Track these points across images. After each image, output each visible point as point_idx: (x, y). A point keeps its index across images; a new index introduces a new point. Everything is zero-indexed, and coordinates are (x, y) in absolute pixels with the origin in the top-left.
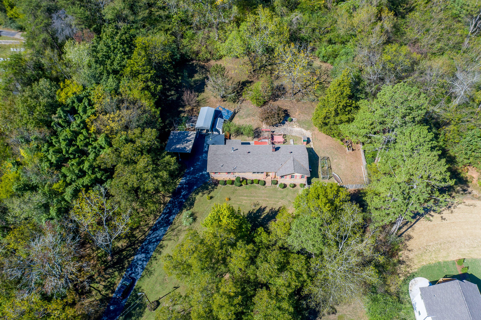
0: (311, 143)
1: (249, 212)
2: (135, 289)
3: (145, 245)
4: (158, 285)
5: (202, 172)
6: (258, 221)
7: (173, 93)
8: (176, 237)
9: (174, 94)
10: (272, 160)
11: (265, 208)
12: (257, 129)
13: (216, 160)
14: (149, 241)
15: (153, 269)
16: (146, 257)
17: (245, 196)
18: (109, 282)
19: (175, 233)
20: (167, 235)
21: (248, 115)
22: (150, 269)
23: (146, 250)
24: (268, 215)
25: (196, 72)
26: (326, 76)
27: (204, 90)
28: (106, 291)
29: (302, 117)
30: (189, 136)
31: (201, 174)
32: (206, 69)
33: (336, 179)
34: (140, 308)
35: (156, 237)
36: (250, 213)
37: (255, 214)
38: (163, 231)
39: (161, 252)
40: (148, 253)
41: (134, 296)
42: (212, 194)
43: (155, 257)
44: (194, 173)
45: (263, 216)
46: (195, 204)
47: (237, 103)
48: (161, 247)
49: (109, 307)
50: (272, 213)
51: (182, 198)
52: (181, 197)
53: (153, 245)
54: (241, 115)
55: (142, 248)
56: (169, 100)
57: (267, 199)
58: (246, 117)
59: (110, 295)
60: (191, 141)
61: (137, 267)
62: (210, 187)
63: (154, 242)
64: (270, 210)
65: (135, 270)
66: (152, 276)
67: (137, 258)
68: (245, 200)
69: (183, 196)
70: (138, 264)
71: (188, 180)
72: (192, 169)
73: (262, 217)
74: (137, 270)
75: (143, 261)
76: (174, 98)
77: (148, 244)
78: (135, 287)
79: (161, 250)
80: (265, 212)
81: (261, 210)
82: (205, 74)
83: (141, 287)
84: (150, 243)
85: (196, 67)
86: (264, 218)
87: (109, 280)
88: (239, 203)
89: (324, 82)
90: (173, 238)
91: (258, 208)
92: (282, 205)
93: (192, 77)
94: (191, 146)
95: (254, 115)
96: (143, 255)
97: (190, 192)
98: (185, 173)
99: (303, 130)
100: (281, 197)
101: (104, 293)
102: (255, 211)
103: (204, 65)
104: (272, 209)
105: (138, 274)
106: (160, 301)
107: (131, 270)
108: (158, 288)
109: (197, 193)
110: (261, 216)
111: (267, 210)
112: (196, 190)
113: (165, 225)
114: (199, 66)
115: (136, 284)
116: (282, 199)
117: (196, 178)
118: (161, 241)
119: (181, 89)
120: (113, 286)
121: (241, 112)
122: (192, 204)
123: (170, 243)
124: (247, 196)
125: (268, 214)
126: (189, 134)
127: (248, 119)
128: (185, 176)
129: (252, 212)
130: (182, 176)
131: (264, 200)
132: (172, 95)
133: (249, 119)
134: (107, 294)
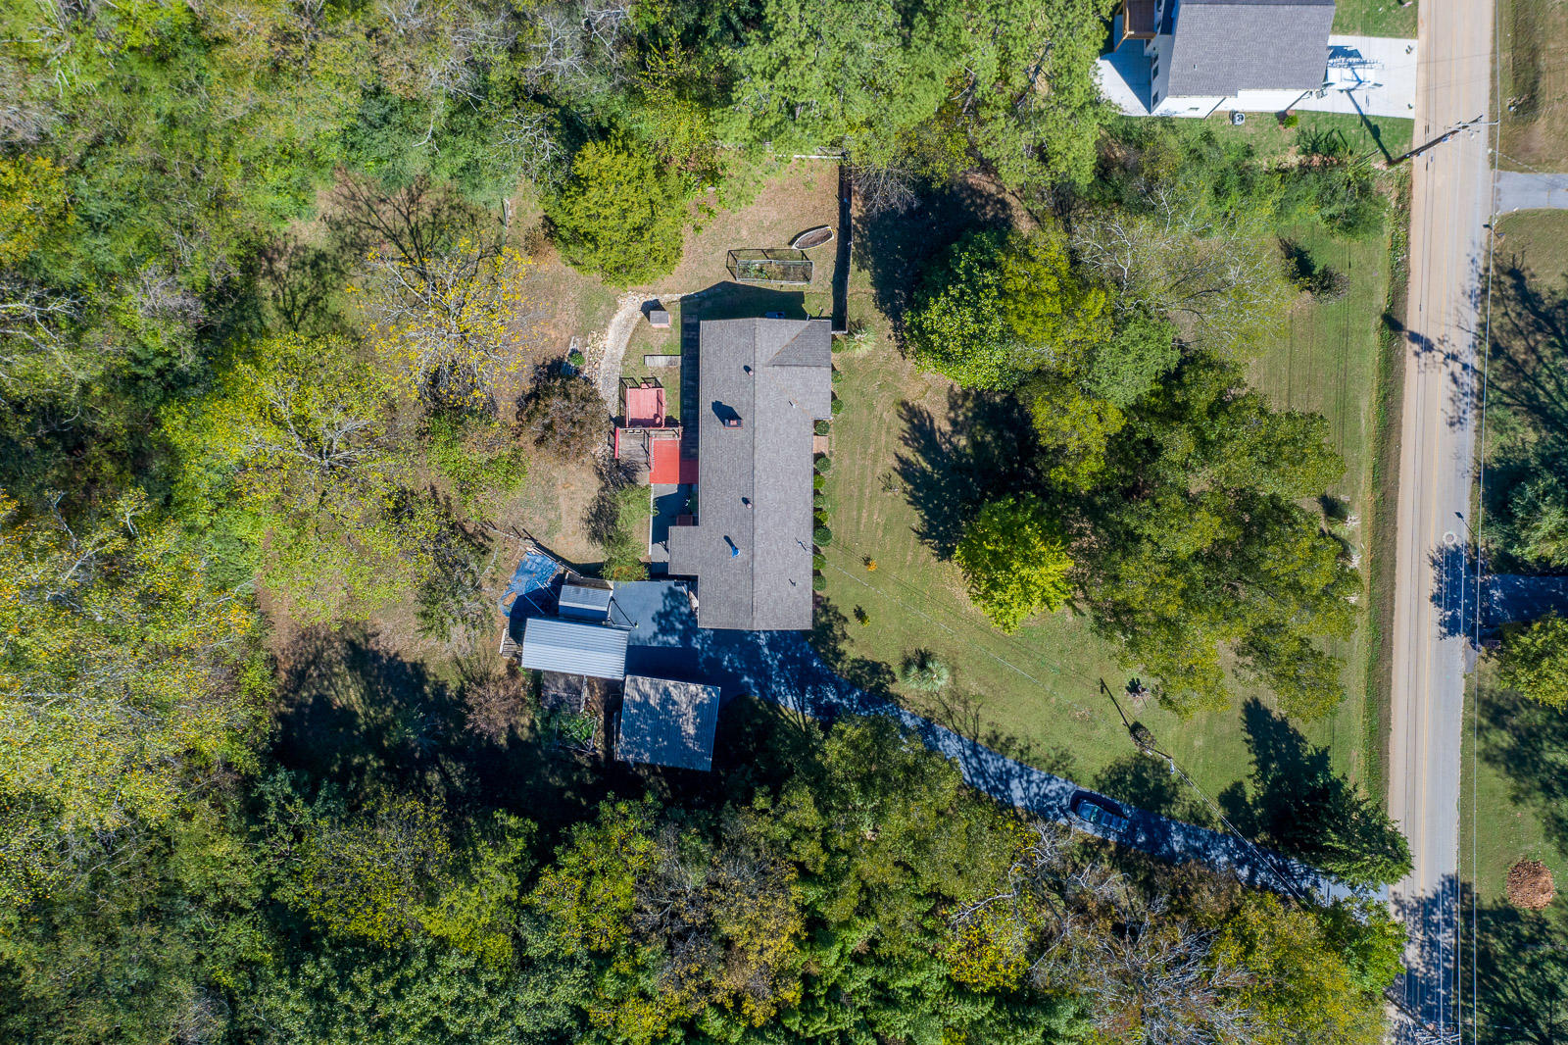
0: (663, 299)
1: (909, 503)
2: (1100, 790)
3: (986, 782)
4: (1095, 734)
5: (760, 647)
6: (939, 480)
7: (433, 777)
8: (971, 703)
9: (442, 770)
10: (777, 430)
11: (900, 459)
12: (601, 475)
13: (775, 602)
14: (975, 775)
15: (1053, 754)
16: (1021, 776)
17: (860, 516)
18: (1082, 860)
19: (958, 707)
20: (962, 728)
21: (549, 501)
22: (1050, 761)
23: (1000, 779)
24: (923, 452)
25: (322, 702)
26: (382, 208)
27: (414, 665)
28: (1102, 861)
29: (568, 314)
30: (646, 697)
31: (766, 651)
32: (308, 664)
33: (814, 243)
34: (1145, 769)
35: (966, 758)
36: (915, 502)
37: (917, 488)
38: (947, 742)
39: (1008, 739)
40: (1009, 772)
41: (1115, 788)
42: (847, 611)
43: (1021, 752)
44: (762, 674)
45: (924, 464)
46: (878, 659)
47: (491, 540)
48: (993, 739)
49: (1140, 846)
50: (915, 440)
51: (850, 700)
52: (845, 702)
53: (986, 761)
54: (545, 527)
55: (995, 789)
56: (469, 785)
57: (871, 450)
58: (556, 508)
59: (1112, 848)
60: (666, 689)
61: (1045, 796)
62: (823, 619)
63: (980, 762)
64: (906, 444)
65: (1054, 799)
66: (1070, 753)
67: (1022, 799)
68: (870, 515)
69: (840, 696)
70: (1036, 795)
71: (789, 687)
72: (746, 679)
73: (929, 468)
74: (1053, 794)
75: (1029, 782)
76: (456, 769)
77: (984, 778)
78: (1095, 792)
79: (1003, 739)
80: (912, 459)
81: (906, 470)
82: (330, 665)
83: (1096, 777)
84: (981, 773)
85: (303, 704)
86: (931, 462)
87: (1077, 860)
88: (880, 533)
89: (413, 219)
90: (973, 710)
91: (898, 479)
92: (893, 411)
93: (347, 715)
94: (692, 688)
95: (550, 482)
96: (1014, 784)
97: (831, 679)
98: (763, 695)
99: (616, 319)
100: (865, 411)
101: (1106, 866)
102: (909, 487)
103: (289, 672)
104: (903, 439)
105: (1063, 788)
106: (1131, 723)
107: (1051, 808)
108: (1102, 731)
109: (839, 656)
110: (924, 471)
111: (907, 453)
112: (824, 661)
113: (931, 738)
114: (296, 692)
115: (1086, 789)
116: (871, 407)
117: (782, 665)
118: (978, 741)
119: (414, 750)
120: (1091, 846)
121: (530, 527)
122: (875, 668)
123: (987, 716)
124: (859, 509)
125: (918, 451)
126: (638, 698)
127: (564, 504)
128: (774, 696)
129: (912, 495)
130: (773, 704)
131: (875, 461)
132: (446, 778)
133: (561, 499)
134: (1110, 856)
